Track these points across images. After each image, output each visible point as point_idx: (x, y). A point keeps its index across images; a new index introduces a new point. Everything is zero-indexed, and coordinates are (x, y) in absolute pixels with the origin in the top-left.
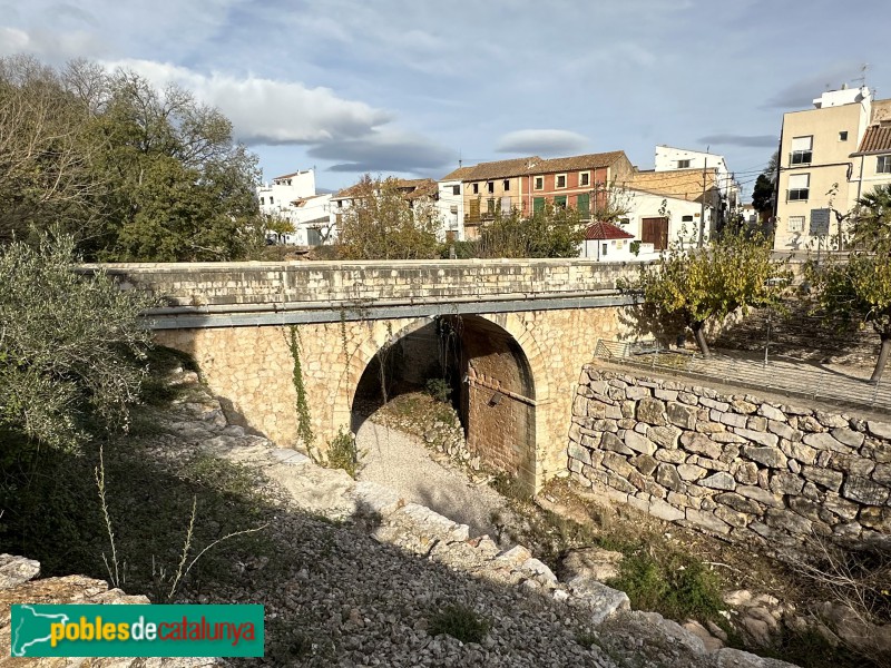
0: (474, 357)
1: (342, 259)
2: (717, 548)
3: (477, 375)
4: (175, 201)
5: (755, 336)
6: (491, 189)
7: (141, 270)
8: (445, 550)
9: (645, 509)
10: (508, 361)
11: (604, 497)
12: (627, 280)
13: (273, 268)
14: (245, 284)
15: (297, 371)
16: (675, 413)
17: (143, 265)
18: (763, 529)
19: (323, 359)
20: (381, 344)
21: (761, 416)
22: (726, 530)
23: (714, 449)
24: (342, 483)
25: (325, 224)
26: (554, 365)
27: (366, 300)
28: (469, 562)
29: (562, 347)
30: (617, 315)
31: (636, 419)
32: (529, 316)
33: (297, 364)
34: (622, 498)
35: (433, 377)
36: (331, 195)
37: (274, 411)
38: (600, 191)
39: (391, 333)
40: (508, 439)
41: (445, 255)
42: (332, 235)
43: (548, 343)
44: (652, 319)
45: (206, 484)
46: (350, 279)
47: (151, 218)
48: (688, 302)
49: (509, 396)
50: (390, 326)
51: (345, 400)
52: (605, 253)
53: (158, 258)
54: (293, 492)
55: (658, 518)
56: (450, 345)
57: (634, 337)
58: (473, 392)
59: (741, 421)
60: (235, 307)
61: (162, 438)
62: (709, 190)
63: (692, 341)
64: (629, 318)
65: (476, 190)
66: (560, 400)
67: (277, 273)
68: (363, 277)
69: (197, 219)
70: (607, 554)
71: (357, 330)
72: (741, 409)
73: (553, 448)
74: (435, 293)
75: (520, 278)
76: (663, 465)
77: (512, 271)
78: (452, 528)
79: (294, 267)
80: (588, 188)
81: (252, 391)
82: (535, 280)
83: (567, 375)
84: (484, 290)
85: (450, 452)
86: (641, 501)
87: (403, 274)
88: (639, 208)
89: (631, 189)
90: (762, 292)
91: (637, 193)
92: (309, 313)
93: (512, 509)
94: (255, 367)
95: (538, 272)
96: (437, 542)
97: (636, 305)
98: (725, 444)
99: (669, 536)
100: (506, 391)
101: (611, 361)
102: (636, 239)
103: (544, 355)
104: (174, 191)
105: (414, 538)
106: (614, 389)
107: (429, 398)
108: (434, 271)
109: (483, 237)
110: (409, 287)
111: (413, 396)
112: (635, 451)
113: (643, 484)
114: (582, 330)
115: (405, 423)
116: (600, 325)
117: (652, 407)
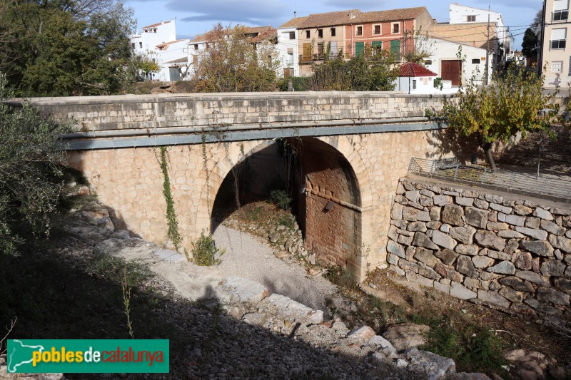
0: (310, 172)
1: (199, 91)
2: (500, 318)
3: (312, 187)
4: (68, 46)
5: (529, 154)
6: (321, 34)
7: (42, 103)
8: (306, 331)
9: (447, 292)
10: (339, 176)
11: (415, 283)
12: (434, 109)
13: (146, 100)
14: (124, 113)
15: (167, 185)
16: (471, 216)
17: (42, 99)
18: (534, 303)
19: (188, 175)
20: (235, 162)
21: (536, 217)
22: (507, 305)
23: (500, 244)
24: (215, 278)
25: (184, 63)
26: (377, 179)
27: (223, 125)
28: (327, 340)
29: (383, 163)
30: (426, 138)
31: (441, 221)
32: (356, 138)
33: (167, 179)
34: (429, 283)
35: (275, 188)
36: (188, 40)
37: (149, 217)
38: (407, 38)
39: (243, 152)
40: (338, 239)
41: (283, 88)
42: (190, 73)
43: (371, 160)
44: (452, 141)
45: (108, 279)
46: (209, 108)
47: (49, 60)
48: (481, 127)
49: (340, 204)
50: (242, 147)
51: (206, 209)
52: (414, 87)
53: (54, 92)
54: (176, 285)
55: (457, 298)
56: (292, 163)
57: (439, 155)
58: (310, 201)
59: (521, 221)
60: (116, 132)
61: (67, 240)
62: (492, 40)
63: (482, 158)
64: (435, 140)
65: (308, 36)
66: (381, 207)
67: (150, 104)
68: (220, 106)
69: (85, 61)
70: (418, 328)
71: (216, 151)
72: (521, 212)
73: (375, 246)
74: (280, 119)
75: (349, 107)
76: (461, 257)
77: (342, 101)
78: (310, 313)
79: (163, 99)
80: (399, 36)
81: (131, 201)
82: (361, 108)
83: (387, 186)
84: (320, 117)
85: (290, 250)
86: (443, 286)
87: (253, 103)
88: (438, 52)
89: (433, 37)
90: (536, 120)
91: (437, 40)
92: (176, 136)
93: (342, 294)
94: (132, 182)
95: (364, 102)
96: (298, 325)
97: (440, 129)
98: (508, 239)
99: (465, 311)
100: (337, 200)
101: (422, 175)
102: (437, 77)
103: (369, 170)
104: (67, 37)
105: (279, 322)
106: (424, 197)
107: (272, 206)
108: (279, 101)
109: (317, 73)
110: (258, 114)
111: (259, 204)
112: (440, 246)
113: (445, 272)
114: (398, 150)
115: (252, 227)
116: (412, 145)
117: (454, 211)
